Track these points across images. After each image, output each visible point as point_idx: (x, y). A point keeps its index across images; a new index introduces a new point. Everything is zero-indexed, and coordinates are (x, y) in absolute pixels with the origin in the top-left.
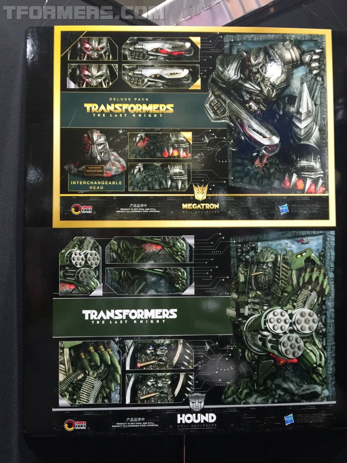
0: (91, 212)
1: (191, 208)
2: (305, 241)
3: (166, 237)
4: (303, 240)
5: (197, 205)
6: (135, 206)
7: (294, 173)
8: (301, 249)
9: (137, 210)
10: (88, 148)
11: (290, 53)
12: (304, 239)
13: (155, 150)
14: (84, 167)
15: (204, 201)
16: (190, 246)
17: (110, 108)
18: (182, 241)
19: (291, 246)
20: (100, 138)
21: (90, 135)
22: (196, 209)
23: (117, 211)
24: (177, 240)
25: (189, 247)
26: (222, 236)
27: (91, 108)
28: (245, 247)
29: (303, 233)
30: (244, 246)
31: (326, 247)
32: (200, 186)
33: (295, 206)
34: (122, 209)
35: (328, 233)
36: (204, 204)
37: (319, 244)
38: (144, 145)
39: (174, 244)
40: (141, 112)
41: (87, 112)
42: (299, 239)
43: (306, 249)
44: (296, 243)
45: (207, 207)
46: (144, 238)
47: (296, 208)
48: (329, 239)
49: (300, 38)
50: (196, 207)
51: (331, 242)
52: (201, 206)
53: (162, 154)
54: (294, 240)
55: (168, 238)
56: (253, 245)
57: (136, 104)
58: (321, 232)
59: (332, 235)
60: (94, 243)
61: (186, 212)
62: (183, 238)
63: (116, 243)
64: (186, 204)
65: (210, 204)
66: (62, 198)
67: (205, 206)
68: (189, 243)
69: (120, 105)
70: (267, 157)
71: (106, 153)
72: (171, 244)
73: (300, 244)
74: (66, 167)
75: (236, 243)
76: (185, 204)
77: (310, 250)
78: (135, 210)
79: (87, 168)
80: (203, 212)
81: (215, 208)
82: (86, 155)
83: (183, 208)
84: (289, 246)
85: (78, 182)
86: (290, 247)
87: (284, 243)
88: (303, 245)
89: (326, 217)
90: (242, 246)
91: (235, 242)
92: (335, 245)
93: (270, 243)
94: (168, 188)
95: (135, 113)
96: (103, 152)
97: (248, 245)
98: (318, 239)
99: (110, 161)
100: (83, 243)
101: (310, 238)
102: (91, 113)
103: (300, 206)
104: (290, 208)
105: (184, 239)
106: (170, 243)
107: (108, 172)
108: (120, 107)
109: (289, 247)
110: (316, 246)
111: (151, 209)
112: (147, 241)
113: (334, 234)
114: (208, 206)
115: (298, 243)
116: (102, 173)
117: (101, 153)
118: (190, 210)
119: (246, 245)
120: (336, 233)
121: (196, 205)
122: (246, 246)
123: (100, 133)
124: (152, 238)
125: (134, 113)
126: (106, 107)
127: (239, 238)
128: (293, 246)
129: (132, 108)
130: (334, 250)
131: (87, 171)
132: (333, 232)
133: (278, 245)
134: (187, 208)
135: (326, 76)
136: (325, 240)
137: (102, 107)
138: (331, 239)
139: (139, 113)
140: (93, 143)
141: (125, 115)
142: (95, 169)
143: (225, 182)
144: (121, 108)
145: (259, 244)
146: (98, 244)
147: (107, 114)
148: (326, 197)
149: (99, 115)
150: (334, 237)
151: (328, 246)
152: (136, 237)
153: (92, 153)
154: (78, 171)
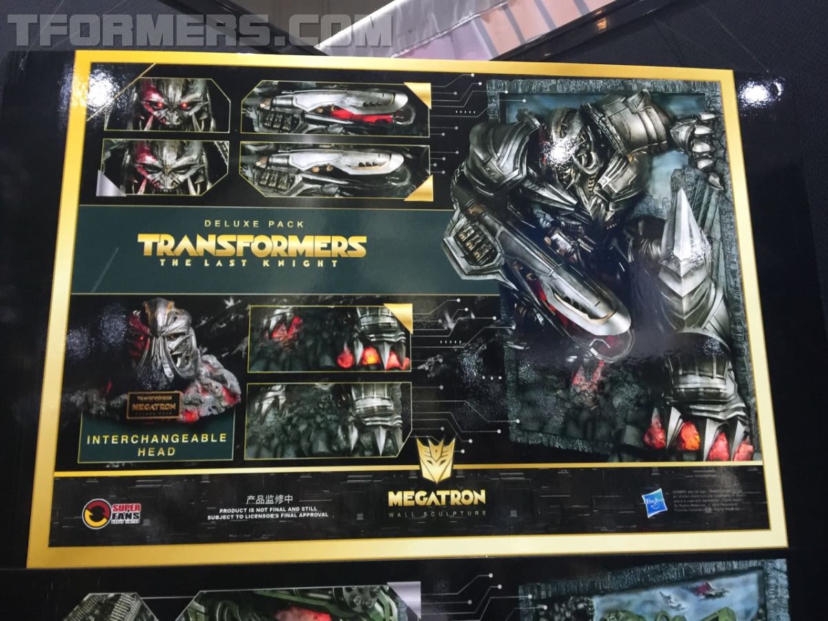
0: (136, 521)
1: (412, 503)
2: (713, 590)
3: (344, 587)
4: (708, 587)
5: (428, 496)
6: (260, 500)
7: (673, 408)
8: (706, 611)
9: (264, 513)
10: (140, 346)
11: (643, 121)
12: (712, 584)
13: (319, 350)
14: (126, 397)
15: (445, 485)
16: (410, 612)
17: (206, 244)
18: (388, 599)
19: (679, 605)
20: (175, 318)
21: (148, 311)
22: (425, 508)
23: (209, 518)
24: (373, 595)
25: (406, 615)
26: (495, 581)
27: (155, 245)
28: (560, 612)
29: (709, 567)
30: (557, 608)
31: (768, 604)
32: (436, 444)
33: (683, 494)
34: (225, 511)
35: (769, 565)
36: (447, 493)
37: (749, 597)
38: (291, 337)
39: (364, 607)
40: (284, 254)
41: (145, 254)
42: (699, 584)
43: (719, 611)
44: (691, 596)
45: (454, 501)
46: (282, 593)
47: (686, 499)
48: (772, 582)
49: (663, 89)
50: (425, 499)
51: (779, 590)
52: (439, 497)
53: (335, 358)
54: (687, 589)
55: (349, 590)
56: (581, 606)
57: (273, 237)
58: (753, 563)
59: (780, 571)
60: (142, 609)
61: (399, 515)
62: (391, 589)
63: (203, 609)
64: (399, 493)
65: (461, 492)
66: (58, 483)
67: (448, 498)
68: (405, 605)
69: (232, 238)
70: (602, 365)
71: (187, 358)
72: (358, 609)
73: (703, 597)
74: (77, 399)
75: (536, 602)
76: (395, 493)
77: (728, 615)
78: (260, 513)
79: (134, 400)
80: (444, 514)
81: (476, 502)
82: (134, 364)
83: (390, 504)
84: (673, 605)
85: (106, 437)
86: (678, 608)
87: (660, 598)
88: (710, 601)
89: (762, 522)
90: (551, 607)
91: (530, 596)
92: (787, 596)
93: (625, 598)
94: (349, 448)
95: (269, 257)
96: (180, 355)
97: (566, 604)
98: (745, 583)
99: (199, 380)
100: (110, 613)
101: (725, 581)
102: (155, 256)
103: (694, 494)
104: (669, 500)
105: (392, 594)
106: (353, 605)
107: (189, 408)
108: (231, 243)
109: (672, 607)
110: (743, 602)
111: (303, 509)
112: (289, 601)
113: (785, 568)
114: (456, 496)
115: (698, 595)
116: (176, 412)
117: (175, 358)
118: (409, 508)
119: (560, 607)
120: (788, 564)
121: (423, 493)
122: (562, 610)
123: (177, 306)
124: (303, 594)
125: (266, 258)
126: (194, 243)
127: (543, 586)
128: (684, 605)
129: (262, 246)
130: (789, 613)
131: (135, 407)
132: (781, 564)
133: (645, 603)
134: (400, 504)
135: (729, 172)
136: (763, 585)
137: (185, 243)
138: (777, 581)
139: (279, 257)
140: (155, 332)
141: (244, 262)
142: (154, 402)
143: (499, 431)
144: (234, 244)
145: (596, 601)
146: (151, 613)
147: (197, 260)
148: (756, 469)
149: (175, 263)
150: (785, 576)
151: (774, 601)
152: (260, 591)
153: (150, 357)
154: (108, 407)
